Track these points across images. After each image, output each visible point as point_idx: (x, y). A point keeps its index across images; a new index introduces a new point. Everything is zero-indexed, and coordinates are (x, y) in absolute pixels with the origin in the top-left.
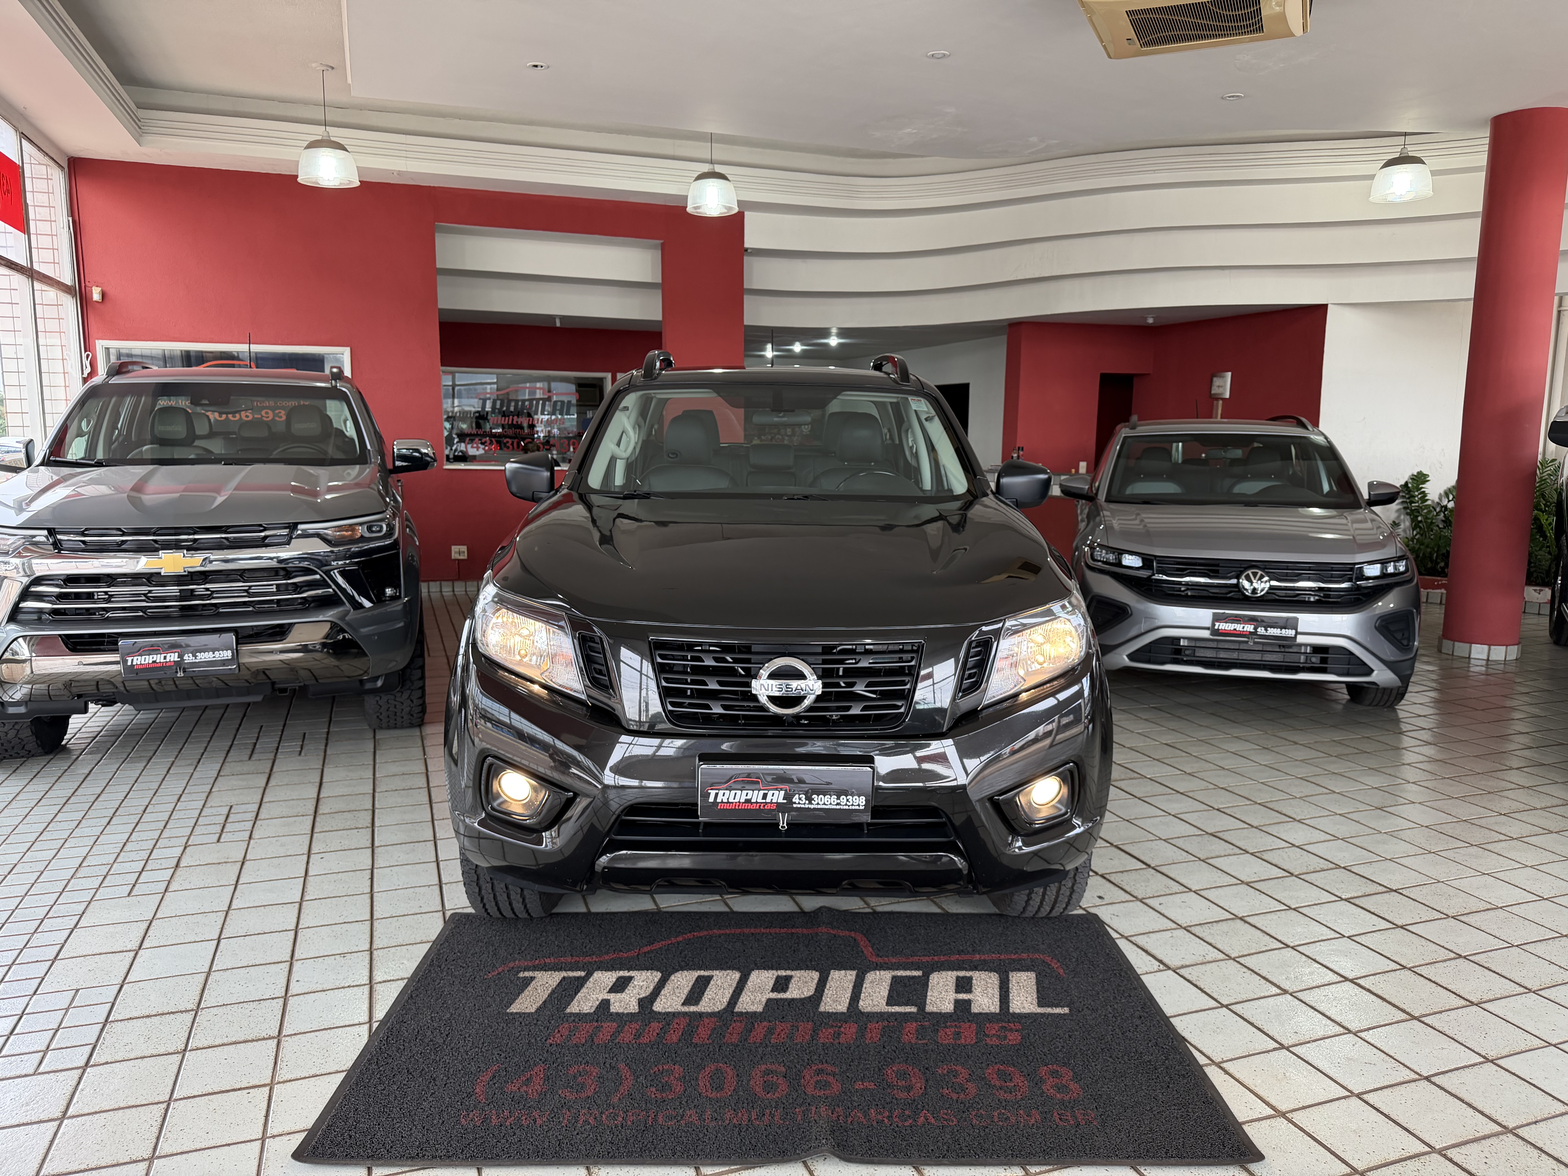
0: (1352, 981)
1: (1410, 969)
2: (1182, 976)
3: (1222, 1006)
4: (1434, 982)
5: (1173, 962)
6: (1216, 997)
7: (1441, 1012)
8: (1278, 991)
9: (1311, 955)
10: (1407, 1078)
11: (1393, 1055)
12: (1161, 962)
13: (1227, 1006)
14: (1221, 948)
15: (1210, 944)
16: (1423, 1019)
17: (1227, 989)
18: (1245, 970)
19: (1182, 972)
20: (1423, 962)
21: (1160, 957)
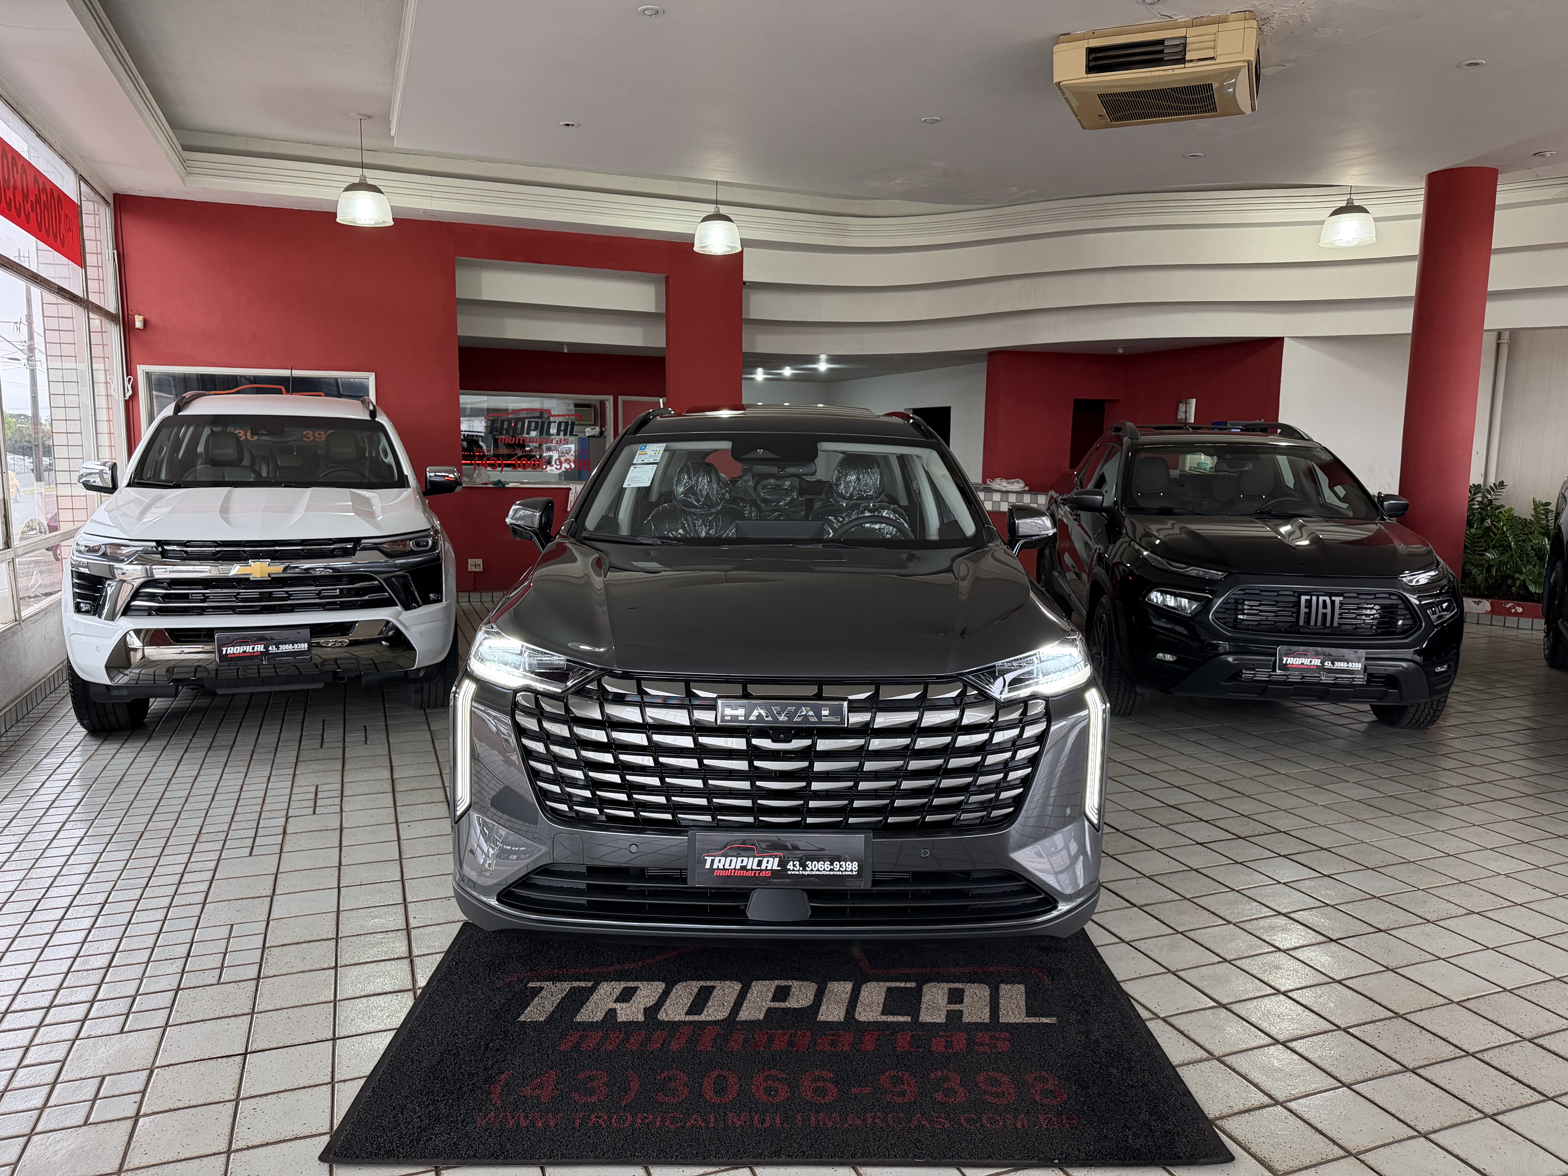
15: (1170, 889)
16: (1339, 941)
17: (1183, 921)
20: (1343, 902)
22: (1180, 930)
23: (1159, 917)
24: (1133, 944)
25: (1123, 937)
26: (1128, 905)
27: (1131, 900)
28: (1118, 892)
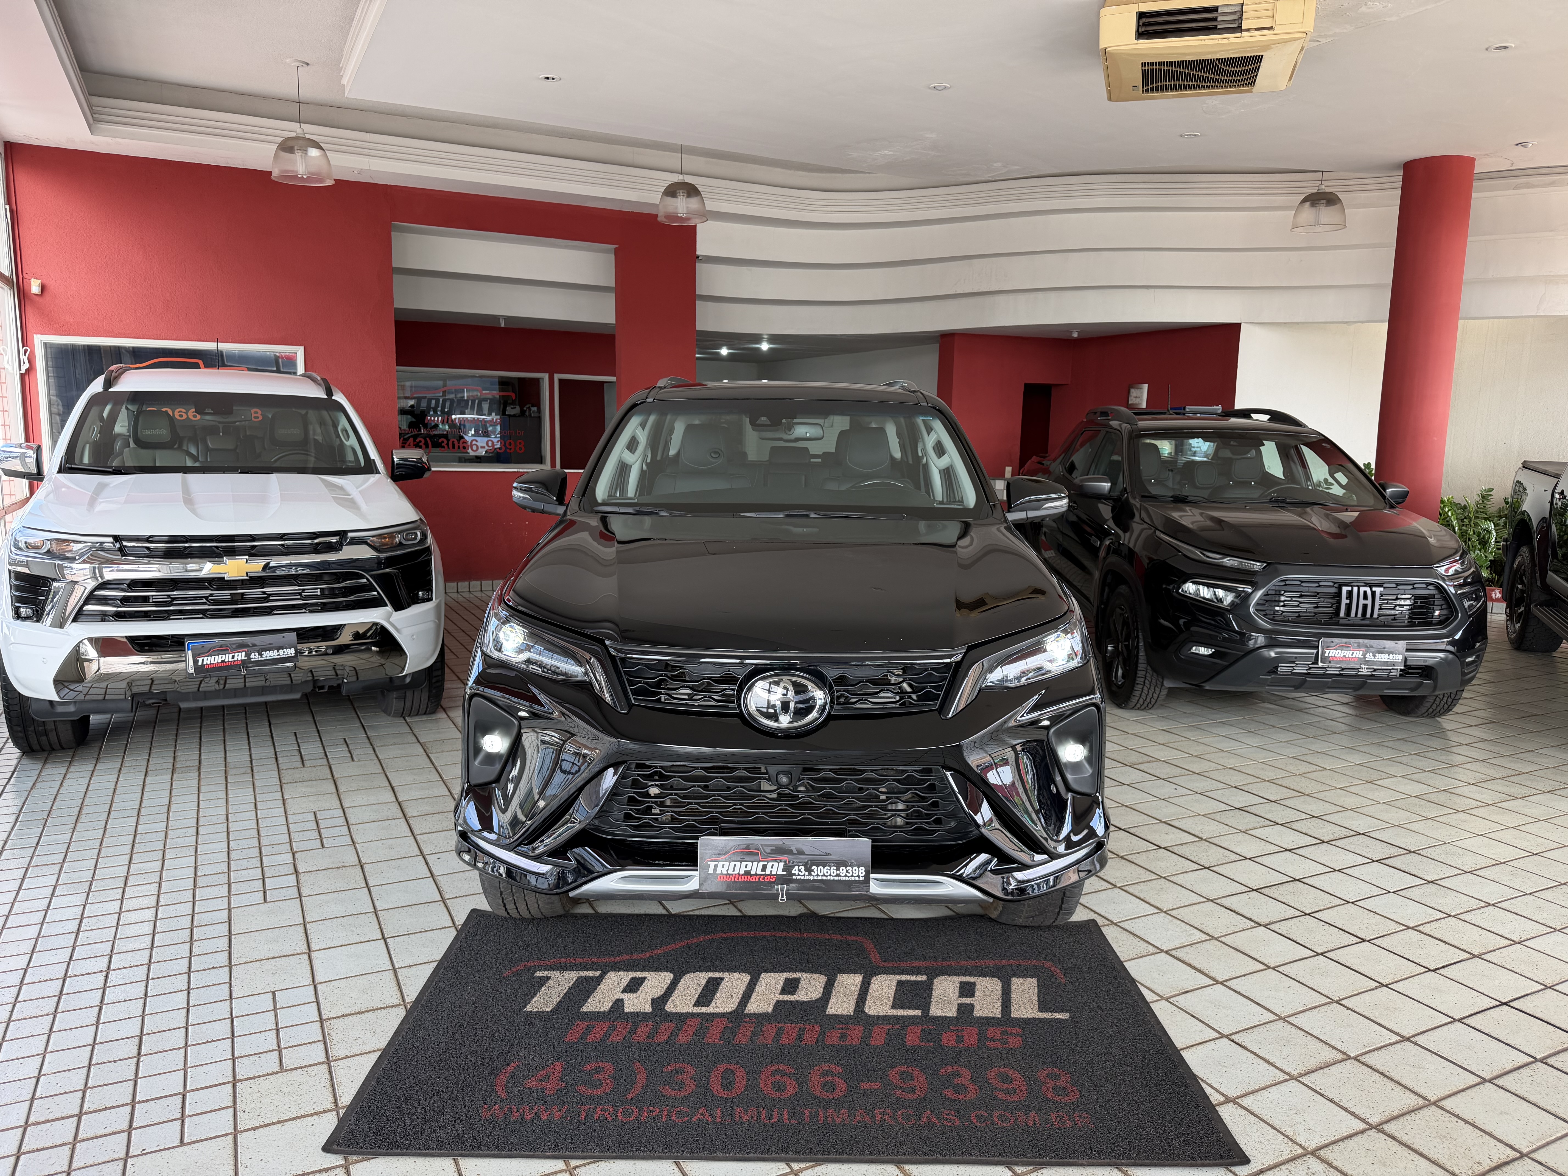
0: (1413, 928)
1: (1454, 916)
2: (1273, 931)
3: (1318, 954)
4: (1478, 926)
5: (1264, 920)
6: (1310, 947)
7: (1494, 950)
8: (1359, 940)
9: (1371, 909)
10: (1492, 1005)
11: (1472, 987)
12: (1250, 919)
13: (1322, 954)
14: (1295, 907)
15: (1284, 903)
16: (1483, 957)
17: (1316, 940)
18: (1324, 924)
19: (1272, 927)
20: (1462, 911)
21: (1248, 915)
22: (1319, 952)
23: (1291, 937)
24: (1280, 969)
25: (1266, 963)
26: (1253, 924)
27: (1253, 918)
28: (1237, 910)
